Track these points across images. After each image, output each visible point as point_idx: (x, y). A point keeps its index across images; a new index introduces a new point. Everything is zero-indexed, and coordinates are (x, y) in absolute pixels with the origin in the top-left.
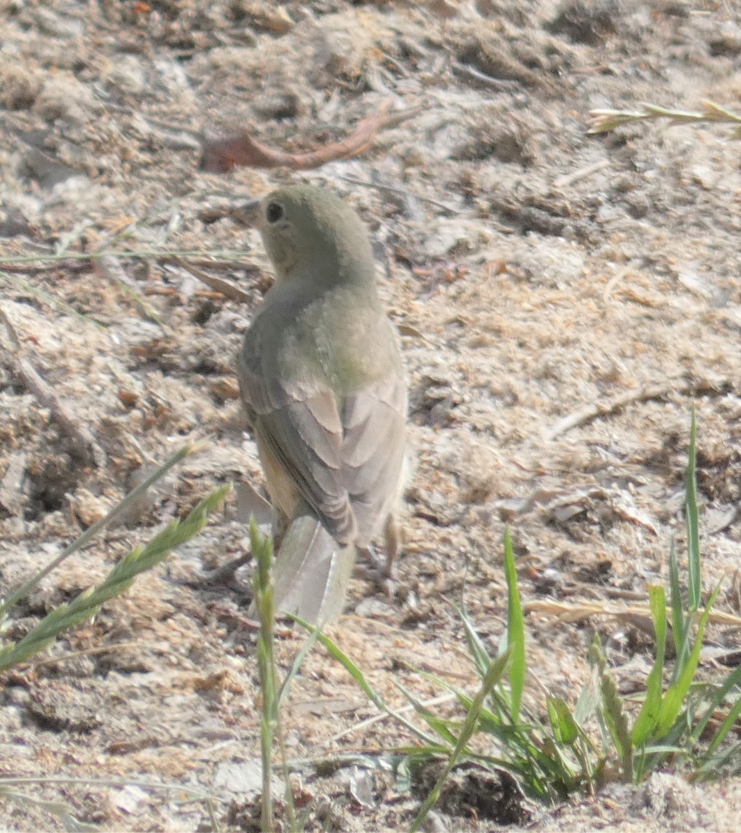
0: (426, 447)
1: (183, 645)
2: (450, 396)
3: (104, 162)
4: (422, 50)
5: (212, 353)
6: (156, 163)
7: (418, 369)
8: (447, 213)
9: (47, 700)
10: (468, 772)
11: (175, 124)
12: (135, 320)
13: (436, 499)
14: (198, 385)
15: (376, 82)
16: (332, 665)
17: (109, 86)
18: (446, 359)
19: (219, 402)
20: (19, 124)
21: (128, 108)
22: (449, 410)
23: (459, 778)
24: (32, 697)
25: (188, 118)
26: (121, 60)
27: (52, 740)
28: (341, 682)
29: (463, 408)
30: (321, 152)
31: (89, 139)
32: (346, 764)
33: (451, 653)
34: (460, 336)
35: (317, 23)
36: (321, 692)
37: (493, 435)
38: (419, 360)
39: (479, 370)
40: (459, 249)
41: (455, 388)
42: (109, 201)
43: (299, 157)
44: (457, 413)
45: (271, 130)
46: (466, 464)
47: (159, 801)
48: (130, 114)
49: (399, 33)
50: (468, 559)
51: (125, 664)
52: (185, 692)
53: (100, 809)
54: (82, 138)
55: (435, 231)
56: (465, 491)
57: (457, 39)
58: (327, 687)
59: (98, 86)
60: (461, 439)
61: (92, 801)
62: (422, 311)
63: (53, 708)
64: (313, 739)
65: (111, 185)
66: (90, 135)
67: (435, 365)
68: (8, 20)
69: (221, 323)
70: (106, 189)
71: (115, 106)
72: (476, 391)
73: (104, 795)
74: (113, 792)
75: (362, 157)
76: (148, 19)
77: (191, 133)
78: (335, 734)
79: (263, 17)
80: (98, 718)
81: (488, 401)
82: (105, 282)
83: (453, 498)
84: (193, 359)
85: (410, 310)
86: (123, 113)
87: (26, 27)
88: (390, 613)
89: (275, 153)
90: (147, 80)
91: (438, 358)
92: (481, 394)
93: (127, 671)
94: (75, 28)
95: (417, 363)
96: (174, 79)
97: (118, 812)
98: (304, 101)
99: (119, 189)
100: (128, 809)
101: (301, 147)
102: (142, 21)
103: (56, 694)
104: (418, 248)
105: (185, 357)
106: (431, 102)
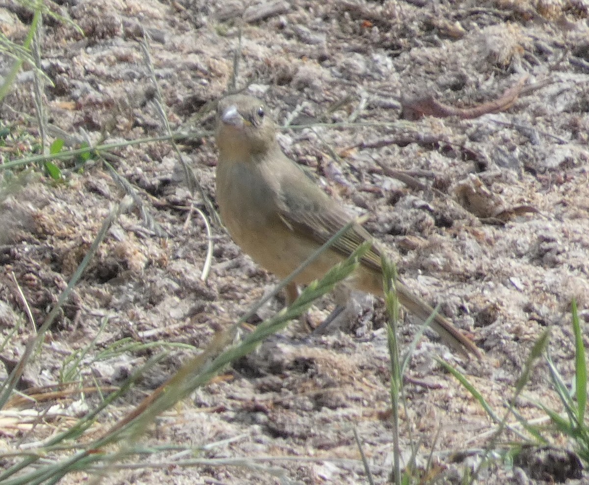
0: (539, 278)
1: (372, 394)
2: (556, 247)
3: (337, 115)
4: (551, 49)
5: (399, 222)
6: (371, 116)
7: (536, 232)
8: (561, 143)
9: (279, 420)
10: (548, 452)
11: (385, 93)
12: (351, 206)
13: (544, 310)
14: (390, 242)
15: (519, 67)
16: (469, 404)
17: (342, 70)
18: (554, 225)
19: (404, 252)
20: (281, 93)
21: (353, 82)
22: (555, 256)
23: (542, 456)
24: (270, 419)
25: (394, 90)
26: (351, 56)
27: (280, 442)
28: (475, 414)
29: (564, 255)
30: (480, 108)
31: (326, 100)
32: (472, 454)
33: (547, 397)
34: (563, 212)
35: (481, 31)
36: (460, 419)
37: (582, 270)
38: (537, 227)
39: (575, 232)
40: (567, 164)
41: (559, 242)
42: (339, 139)
43: (465, 111)
44: (560, 258)
45: (448, 95)
46: (564, 288)
47: (346, 472)
48: (355, 86)
49: (536, 39)
50: (562, 345)
51: (333, 403)
52: (372, 419)
53: (307, 476)
54: (321, 99)
55: (552, 152)
56: (562, 305)
57: (574, 43)
58: (464, 417)
59: (334, 69)
60: (562, 274)
61: (302, 470)
62: (541, 199)
63: (283, 425)
64: (452, 443)
65: (341, 129)
66: (327, 98)
67: (546, 229)
68: (278, 33)
69: (406, 202)
70: (337, 132)
71: (345, 81)
72: (573, 244)
73: (310, 468)
74: (316, 467)
75: (507, 111)
76: (370, 31)
77: (395, 98)
78: (466, 440)
79: (445, 28)
80: (312, 431)
81: (581, 250)
82: (332, 183)
83: (555, 308)
84: (387, 226)
85: (533, 198)
86: (351, 85)
87: (289, 37)
88: (510, 377)
89: (450, 108)
90: (368, 66)
91: (549, 225)
92: (576, 246)
93: (333, 408)
94: (322, 38)
95: (535, 228)
96: (386, 65)
97: (319, 478)
98: (471, 79)
99: (346, 132)
100: (326, 477)
101: (466, 105)
102: (367, 32)
103: (285, 417)
104: (540, 163)
105: (382, 224)
106: (555, 80)
